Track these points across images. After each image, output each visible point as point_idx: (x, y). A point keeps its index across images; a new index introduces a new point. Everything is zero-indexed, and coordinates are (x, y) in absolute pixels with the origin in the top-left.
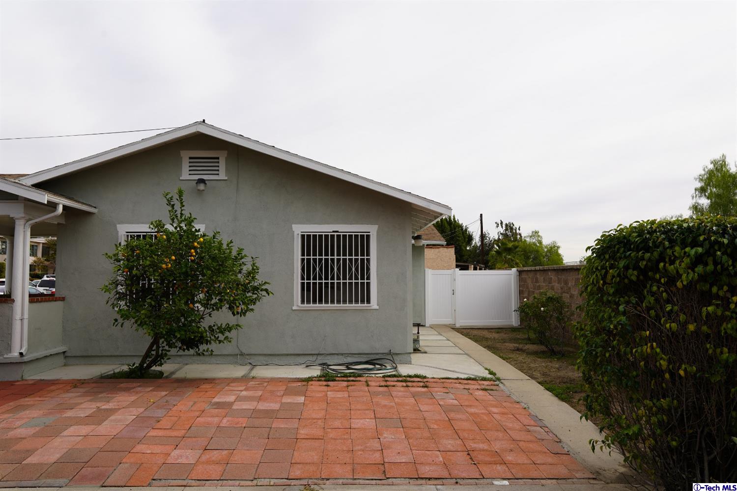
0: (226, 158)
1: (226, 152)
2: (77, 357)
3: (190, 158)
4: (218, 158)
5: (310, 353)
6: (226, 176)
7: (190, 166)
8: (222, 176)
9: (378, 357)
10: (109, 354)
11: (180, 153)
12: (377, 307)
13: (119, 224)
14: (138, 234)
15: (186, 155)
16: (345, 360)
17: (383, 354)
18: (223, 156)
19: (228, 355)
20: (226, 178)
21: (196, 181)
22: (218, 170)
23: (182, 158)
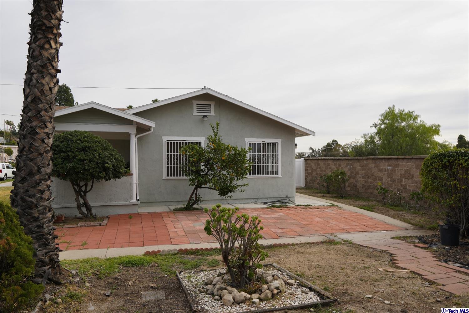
0: (214, 105)
1: (214, 102)
2: (144, 203)
3: (197, 104)
4: (210, 105)
5: (253, 198)
6: (214, 114)
7: (197, 108)
8: (213, 114)
9: (281, 199)
10: (160, 201)
11: (192, 101)
12: (281, 176)
13: (164, 136)
14: (174, 141)
15: (195, 102)
16: (267, 200)
17: (283, 197)
18: (213, 104)
19: (216, 200)
20: (215, 115)
21: (203, 116)
22: (211, 111)
23: (193, 104)
